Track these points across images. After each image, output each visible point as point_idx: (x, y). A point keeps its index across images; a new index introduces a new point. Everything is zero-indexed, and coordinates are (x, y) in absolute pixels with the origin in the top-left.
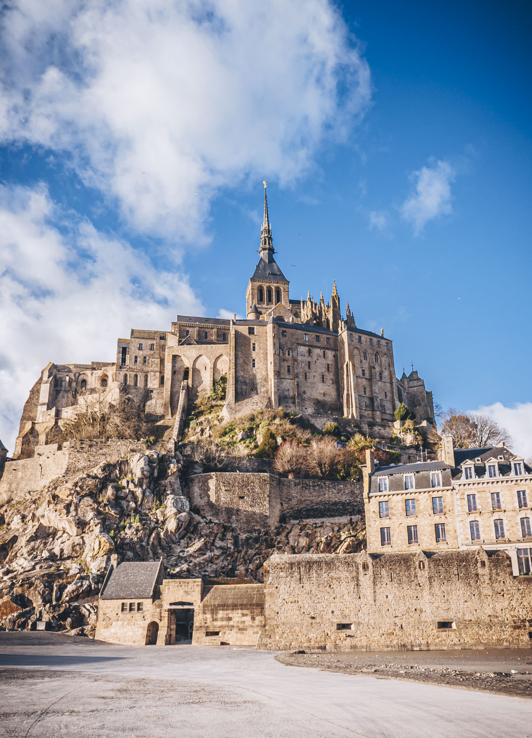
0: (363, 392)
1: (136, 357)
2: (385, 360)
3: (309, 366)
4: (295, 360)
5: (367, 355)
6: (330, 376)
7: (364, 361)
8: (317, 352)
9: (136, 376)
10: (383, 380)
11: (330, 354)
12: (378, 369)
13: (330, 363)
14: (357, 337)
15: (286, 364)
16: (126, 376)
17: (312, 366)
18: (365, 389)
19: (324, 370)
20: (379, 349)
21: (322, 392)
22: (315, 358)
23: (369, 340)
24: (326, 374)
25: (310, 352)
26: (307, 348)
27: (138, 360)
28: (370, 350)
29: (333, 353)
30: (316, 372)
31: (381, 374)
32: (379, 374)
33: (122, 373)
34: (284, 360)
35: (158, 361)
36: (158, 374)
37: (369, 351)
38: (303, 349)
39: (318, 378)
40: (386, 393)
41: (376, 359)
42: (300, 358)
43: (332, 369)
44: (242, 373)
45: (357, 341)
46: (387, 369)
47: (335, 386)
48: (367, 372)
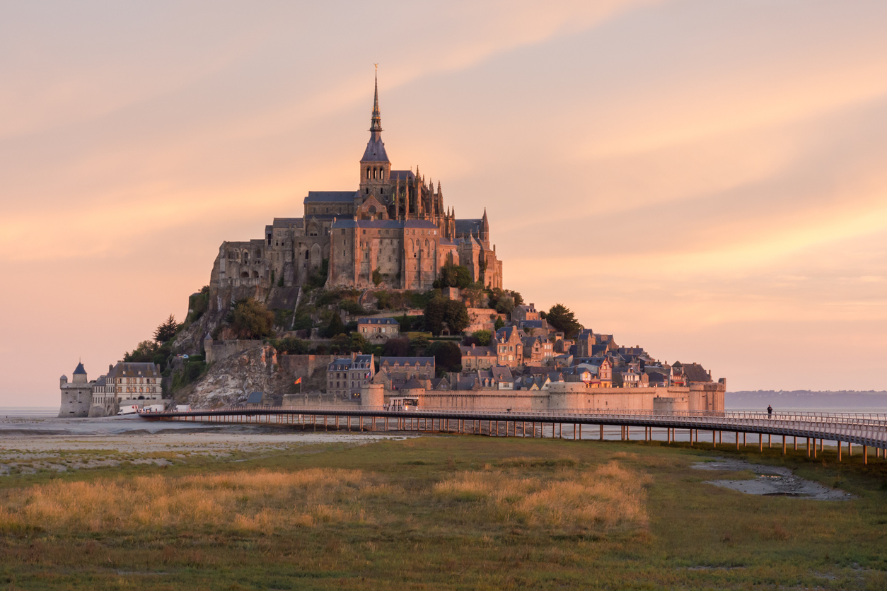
1: (277, 241)
2: (432, 243)
4: (370, 249)
5: (419, 242)
6: (394, 257)
8: (387, 241)
9: (278, 254)
11: (395, 242)
13: (395, 247)
14: (412, 231)
15: (364, 252)
16: (271, 254)
17: (382, 251)
18: (415, 266)
19: (391, 253)
20: (428, 235)
21: (388, 268)
22: (385, 246)
23: (421, 230)
24: (392, 255)
25: (381, 242)
26: (379, 240)
27: (279, 243)
28: (421, 237)
29: (398, 240)
30: (384, 255)
31: (428, 253)
35: (290, 243)
36: (291, 253)
38: (376, 241)
39: (386, 258)
40: (431, 266)
41: (426, 243)
42: (374, 247)
43: (397, 252)
44: (337, 261)
46: (434, 248)
47: (397, 263)
48: (417, 255)
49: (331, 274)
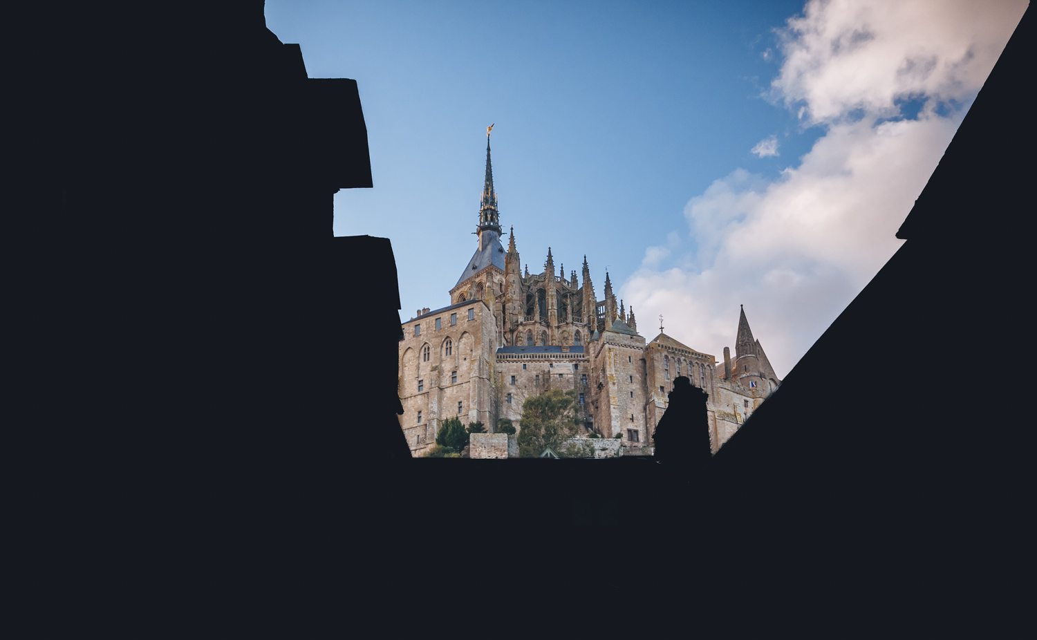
0: (416, 420)
2: (465, 344)
5: (430, 352)
7: (422, 363)
10: (459, 381)
12: (447, 367)
18: (420, 412)
20: (451, 329)
23: (434, 322)
28: (433, 340)
31: (454, 372)
32: (451, 374)
37: (433, 342)
40: (460, 403)
41: (449, 350)
45: (411, 335)
46: (468, 357)
48: (427, 382)
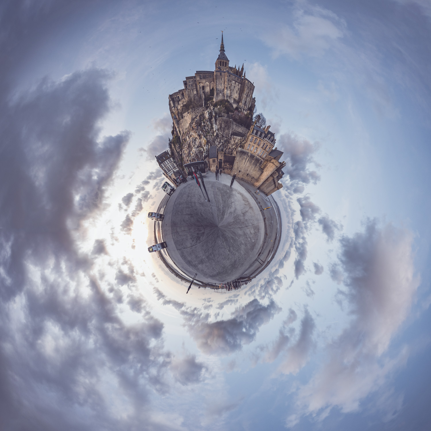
1: (189, 85)
3: (234, 87)
4: (231, 85)
8: (237, 83)
9: (191, 91)
15: (229, 86)
16: (188, 91)
19: (238, 89)
22: (236, 85)
24: (238, 91)
27: (190, 86)
30: (236, 89)
33: (187, 91)
34: (229, 84)
35: (195, 85)
38: (234, 82)
39: (236, 92)
42: (233, 84)
44: (218, 87)
49: (216, 93)
